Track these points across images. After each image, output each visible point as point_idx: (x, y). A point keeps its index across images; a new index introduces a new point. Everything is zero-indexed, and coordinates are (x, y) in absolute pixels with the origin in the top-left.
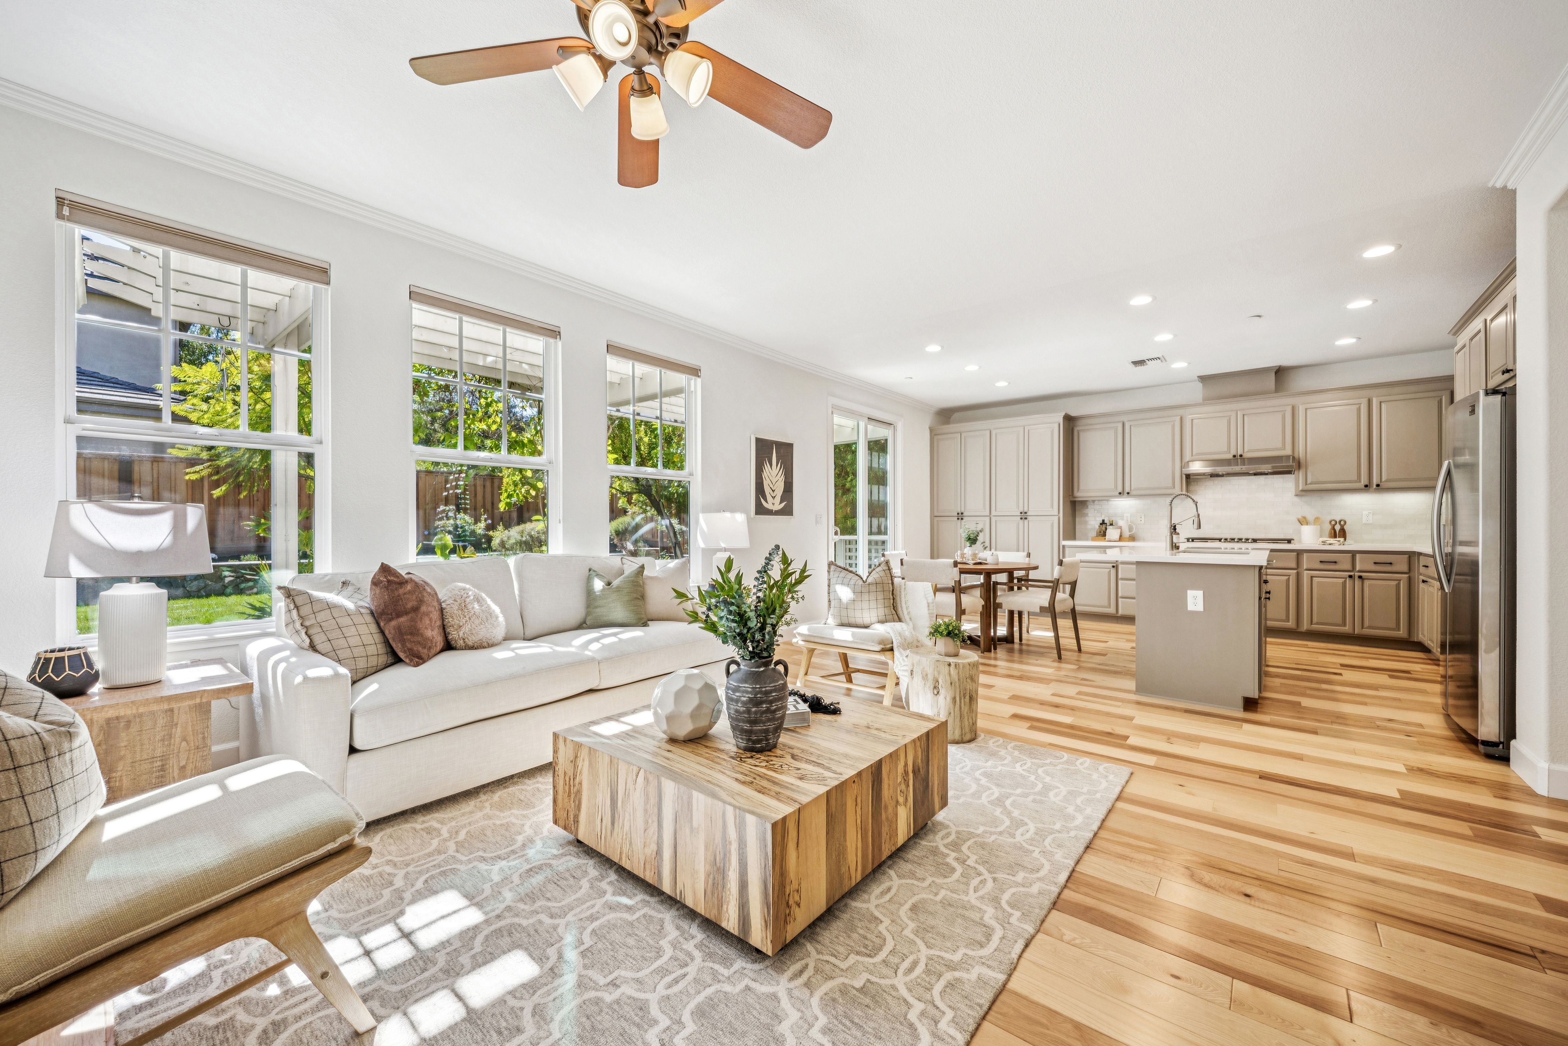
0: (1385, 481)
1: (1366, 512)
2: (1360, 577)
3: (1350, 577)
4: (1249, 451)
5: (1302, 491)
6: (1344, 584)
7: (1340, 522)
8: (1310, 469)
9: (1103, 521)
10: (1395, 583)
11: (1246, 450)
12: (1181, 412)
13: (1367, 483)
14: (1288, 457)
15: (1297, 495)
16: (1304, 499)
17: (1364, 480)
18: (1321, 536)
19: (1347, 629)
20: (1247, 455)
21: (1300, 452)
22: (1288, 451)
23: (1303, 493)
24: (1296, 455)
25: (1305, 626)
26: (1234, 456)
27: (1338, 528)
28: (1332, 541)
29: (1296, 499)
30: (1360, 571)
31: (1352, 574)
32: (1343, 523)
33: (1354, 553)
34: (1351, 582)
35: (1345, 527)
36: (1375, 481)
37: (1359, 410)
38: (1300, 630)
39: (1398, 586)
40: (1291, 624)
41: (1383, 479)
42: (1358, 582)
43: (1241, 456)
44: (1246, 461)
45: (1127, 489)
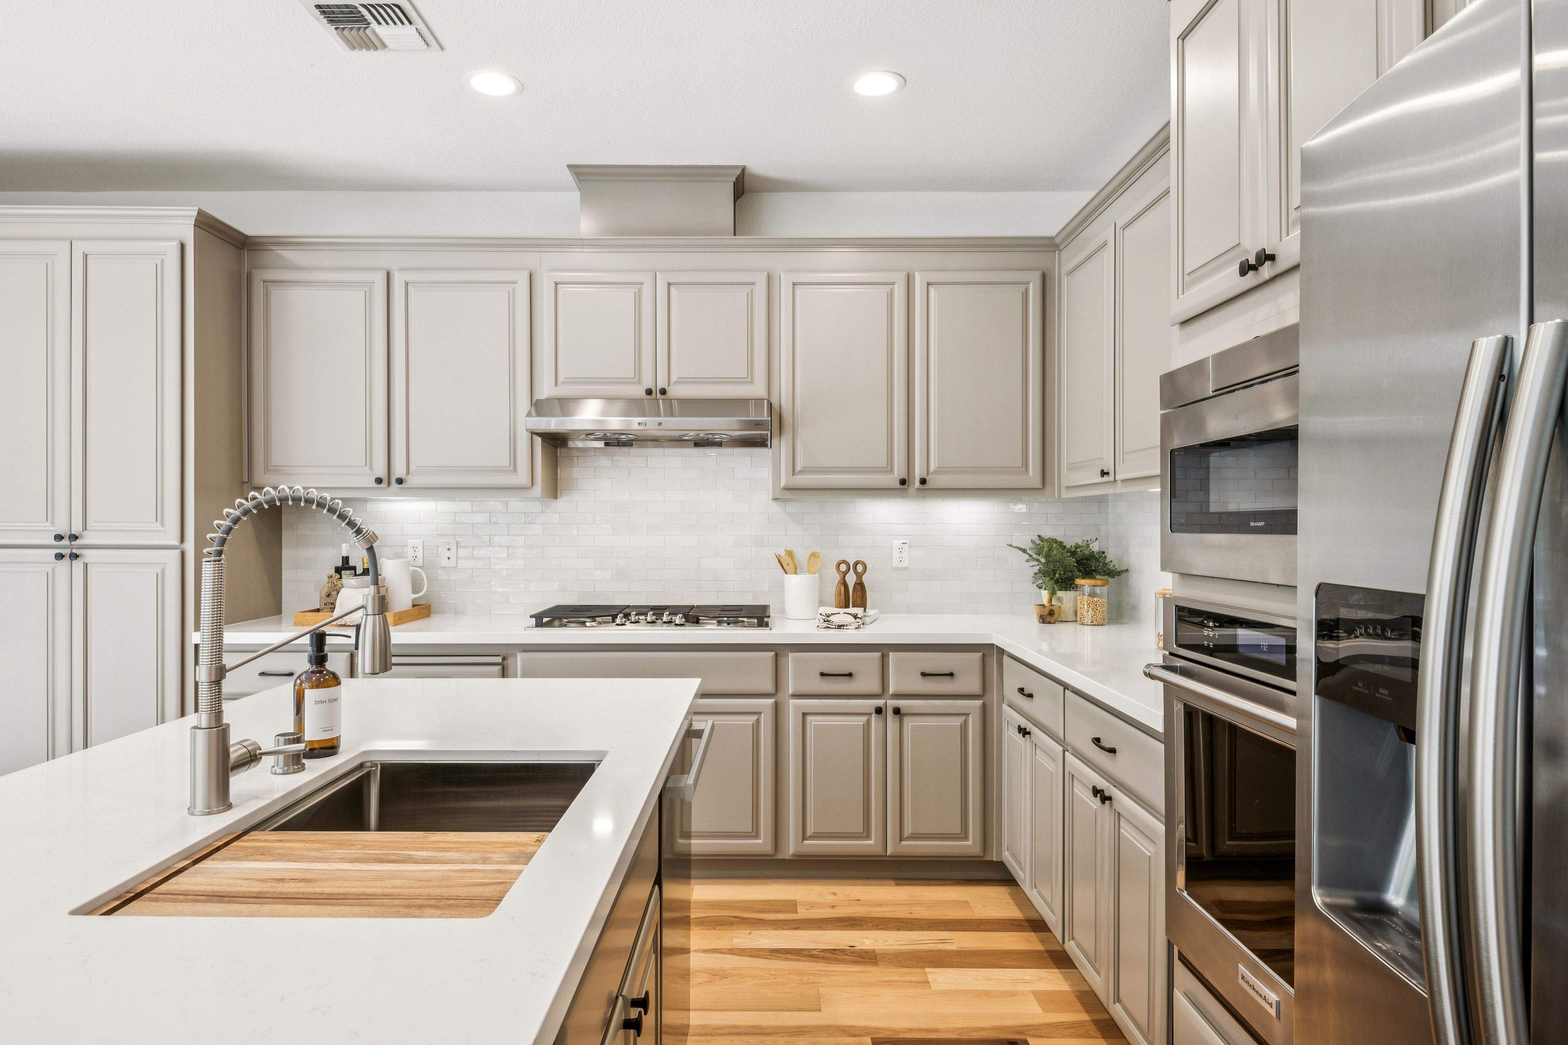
0: (935, 472)
1: (897, 543)
2: (897, 711)
3: (879, 711)
4: (682, 381)
5: (787, 489)
6: (867, 726)
7: (856, 564)
8: (801, 432)
9: (346, 560)
10: (957, 721)
11: (674, 378)
12: (530, 259)
13: (904, 475)
14: (759, 401)
15: (776, 499)
16: (792, 508)
17: (899, 472)
18: (822, 603)
19: (870, 845)
20: (676, 391)
21: (783, 396)
22: (758, 390)
23: (788, 495)
24: (775, 400)
25: (792, 847)
26: (649, 392)
27: (851, 579)
28: (842, 616)
29: (775, 508)
30: (897, 696)
31: (880, 702)
32: (859, 567)
33: (884, 650)
34: (881, 723)
35: (865, 579)
36: (918, 474)
37: (890, 296)
38: (780, 856)
39: (964, 727)
40: (761, 844)
41: (932, 469)
42: (892, 721)
43: (663, 392)
44: (675, 404)
45: (399, 471)
